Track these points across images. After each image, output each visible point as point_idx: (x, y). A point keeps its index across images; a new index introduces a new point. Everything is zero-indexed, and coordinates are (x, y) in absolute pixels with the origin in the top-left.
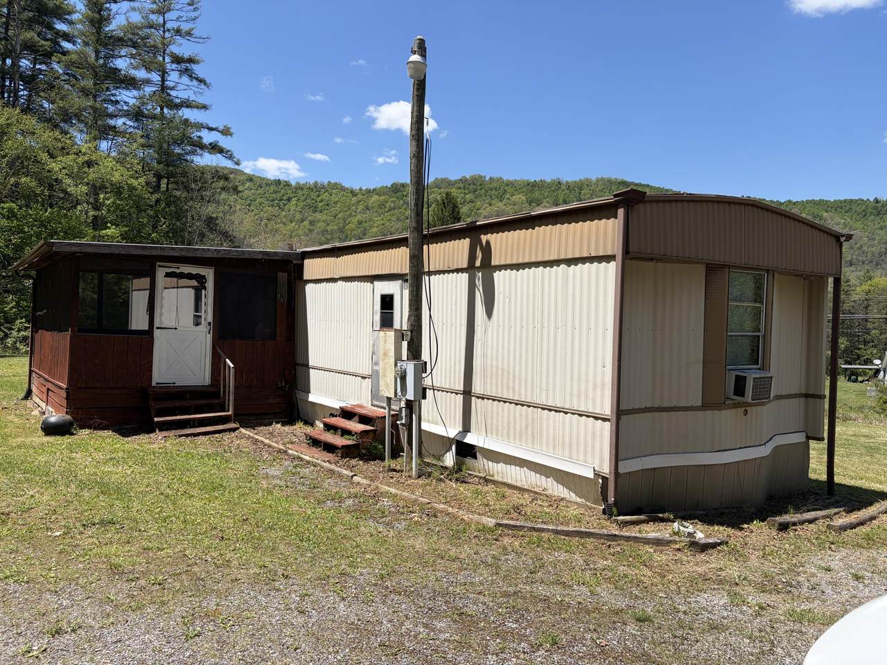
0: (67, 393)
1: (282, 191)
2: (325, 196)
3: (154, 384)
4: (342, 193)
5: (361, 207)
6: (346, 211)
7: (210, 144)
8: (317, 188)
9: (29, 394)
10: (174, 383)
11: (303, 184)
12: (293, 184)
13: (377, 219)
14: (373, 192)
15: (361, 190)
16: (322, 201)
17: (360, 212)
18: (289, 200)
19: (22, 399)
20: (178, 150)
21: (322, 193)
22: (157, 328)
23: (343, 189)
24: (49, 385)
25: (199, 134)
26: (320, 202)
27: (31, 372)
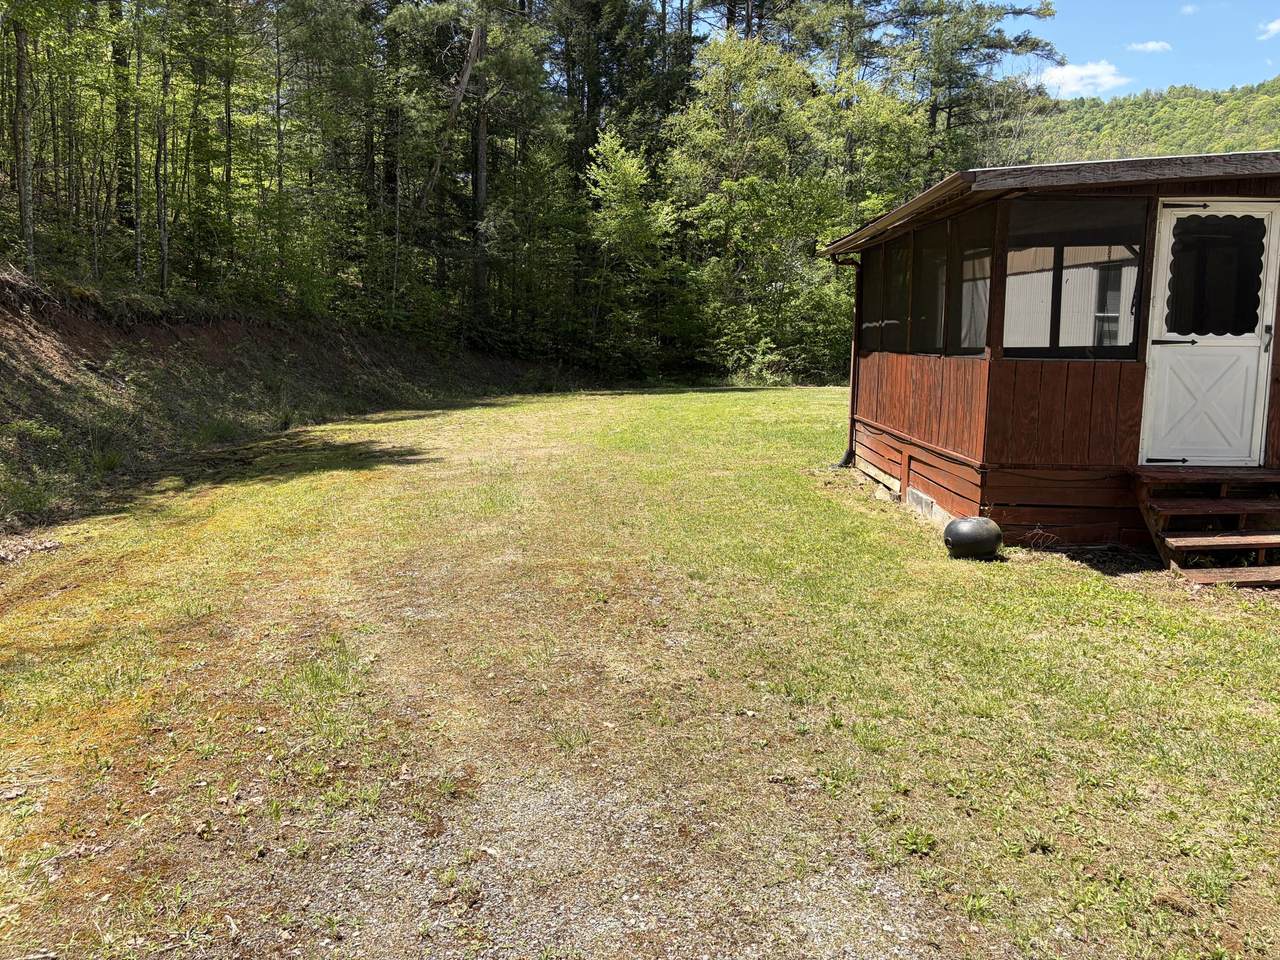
0: (984, 476)
1: (1086, 116)
2: (1163, 112)
3: (1142, 461)
4: (1195, 102)
5: (1232, 122)
6: (1203, 132)
7: (1016, 39)
8: (1149, 102)
9: (850, 458)
10: (1184, 461)
11: (1125, 99)
12: (1106, 101)
13: (1263, 138)
14: (1258, 90)
15: (1232, 90)
16: (1157, 122)
17: (1231, 131)
18: (1098, 129)
19: (841, 466)
20: (965, 60)
21: (1158, 108)
22: (1155, 342)
23: (1197, 95)
24: (909, 450)
25: (998, 26)
26: (1153, 124)
27: (853, 422)
